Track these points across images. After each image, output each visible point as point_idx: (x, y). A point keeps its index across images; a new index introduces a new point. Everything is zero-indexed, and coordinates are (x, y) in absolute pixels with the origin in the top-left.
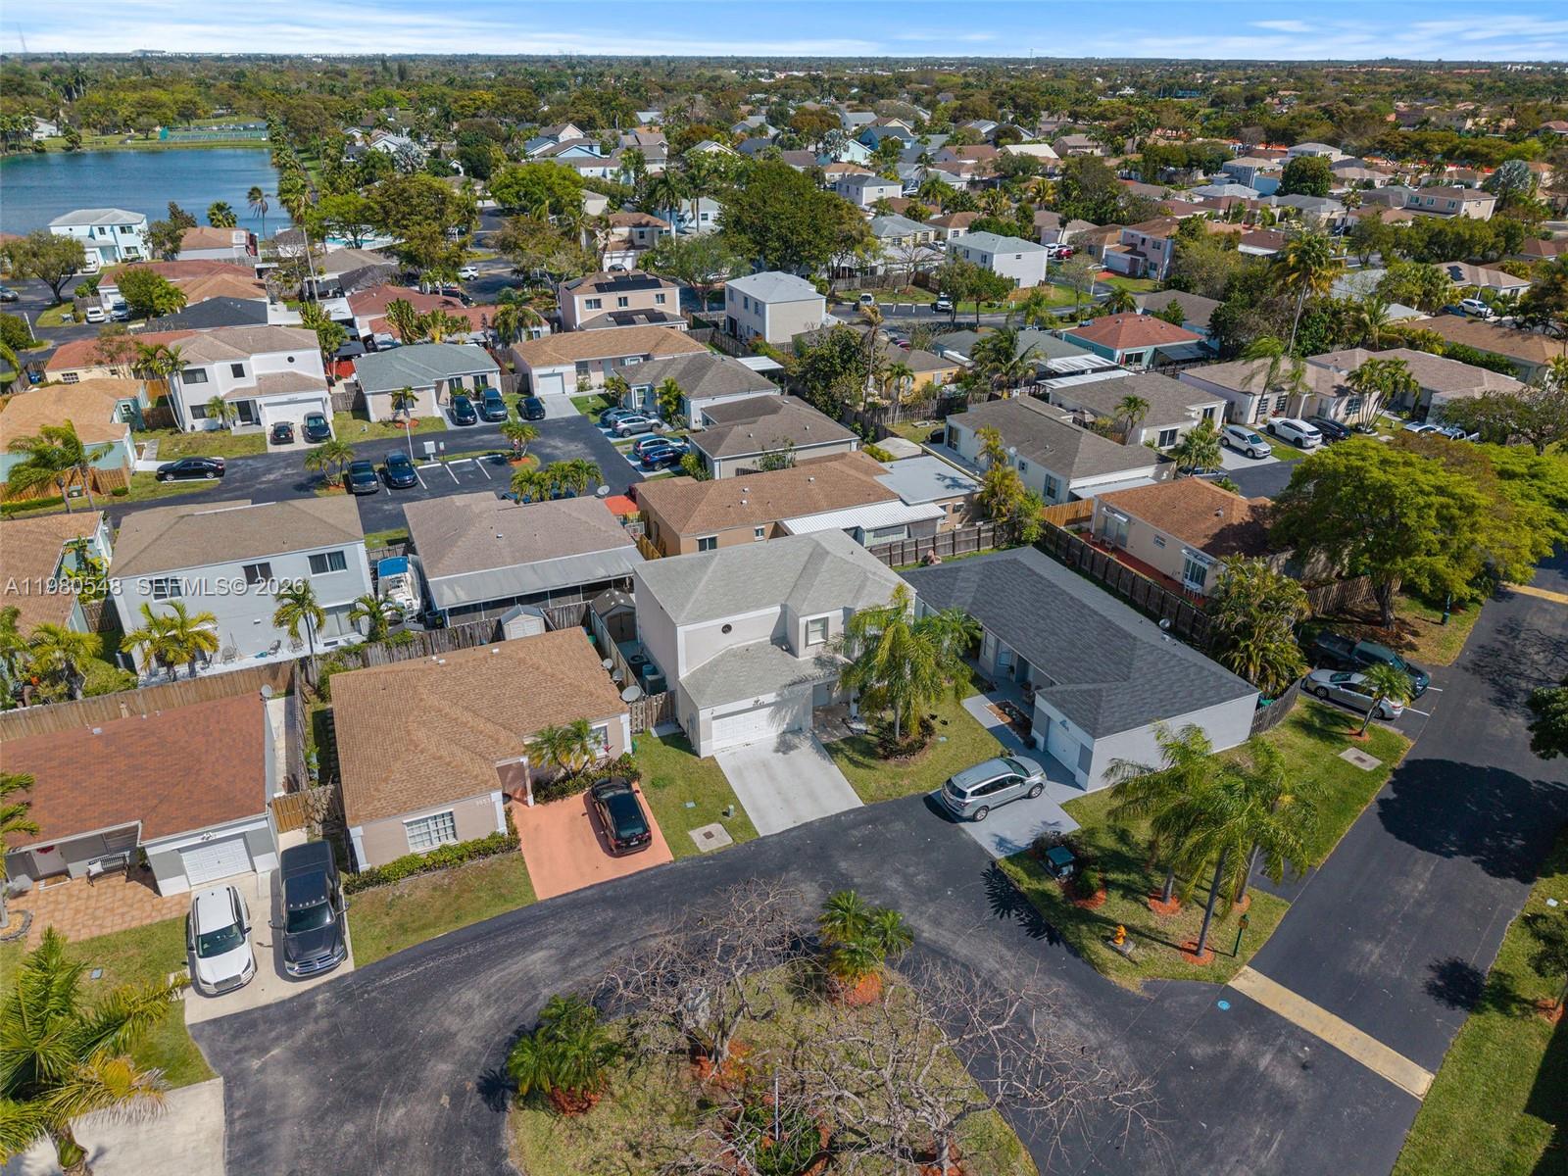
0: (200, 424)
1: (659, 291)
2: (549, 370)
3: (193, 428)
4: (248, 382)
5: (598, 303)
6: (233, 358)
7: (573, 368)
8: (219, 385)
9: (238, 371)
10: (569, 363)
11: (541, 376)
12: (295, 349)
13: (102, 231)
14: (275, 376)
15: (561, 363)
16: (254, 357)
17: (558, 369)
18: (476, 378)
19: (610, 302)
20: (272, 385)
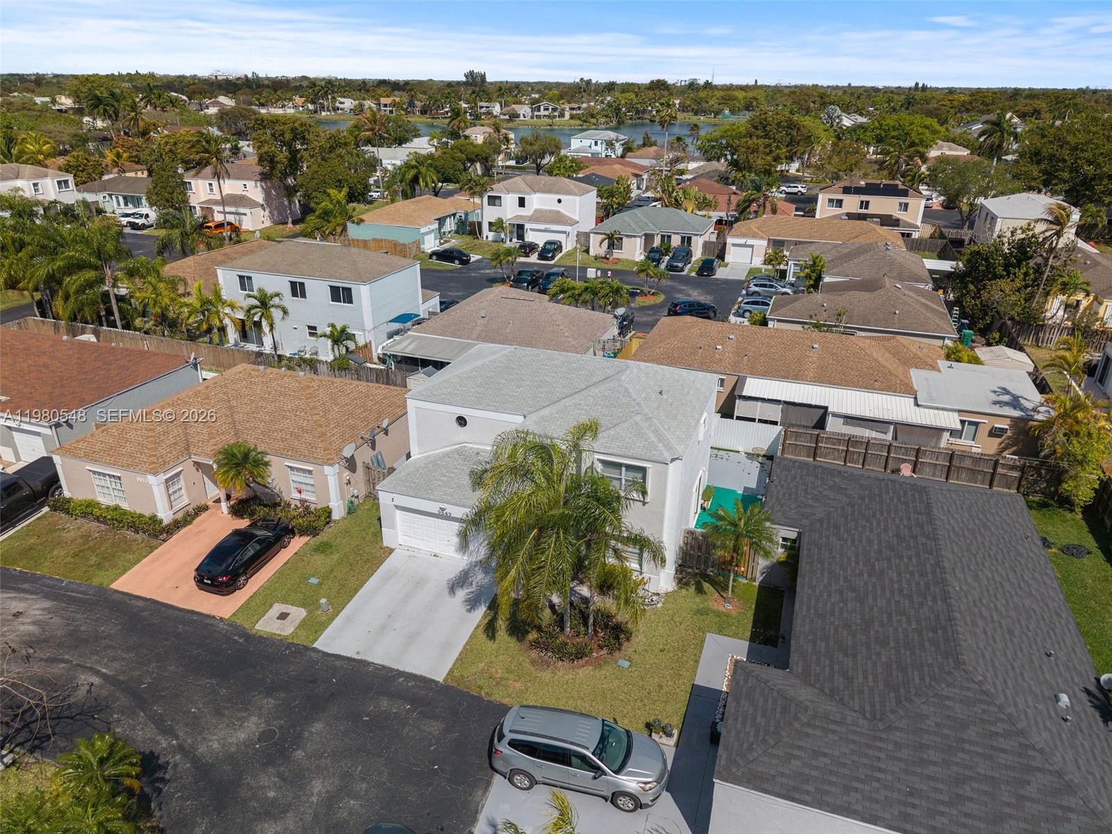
0: (491, 236)
1: (904, 200)
2: (742, 241)
3: (487, 237)
4: (527, 212)
5: (839, 203)
6: (520, 192)
7: (765, 243)
8: (508, 212)
9: (522, 203)
10: (762, 238)
11: (734, 245)
12: (565, 194)
13: (596, 144)
14: (546, 211)
15: (755, 236)
16: (538, 195)
17: (750, 242)
18: (683, 238)
19: (852, 203)
20: (539, 216)
